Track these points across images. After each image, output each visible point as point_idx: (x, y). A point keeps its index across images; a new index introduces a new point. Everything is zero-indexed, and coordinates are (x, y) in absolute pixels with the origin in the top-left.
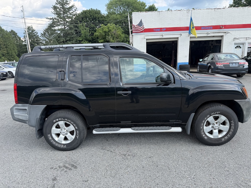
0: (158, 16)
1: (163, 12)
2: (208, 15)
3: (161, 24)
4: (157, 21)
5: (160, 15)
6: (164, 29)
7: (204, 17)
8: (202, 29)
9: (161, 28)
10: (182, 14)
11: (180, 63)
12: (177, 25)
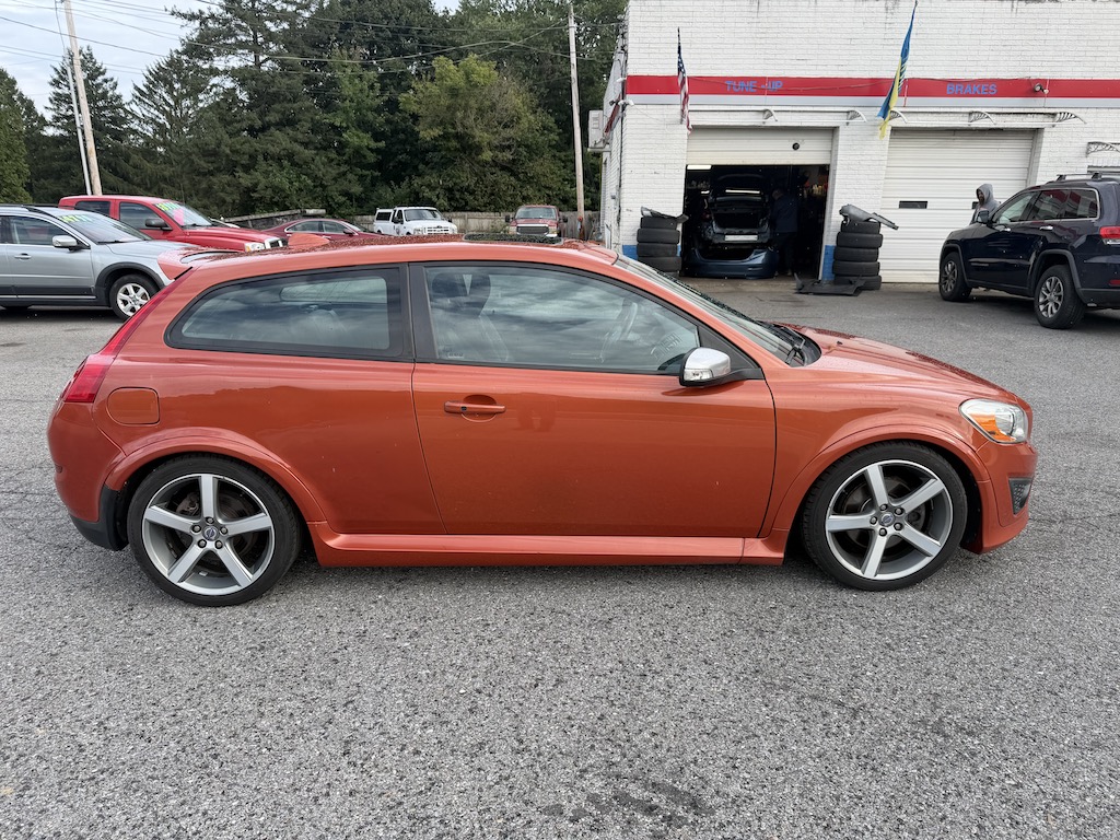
0: (751, 20)
1: (774, 2)
3: (763, 57)
5: (764, 15)
6: (776, 86)
7: (960, 37)
8: (948, 92)
9: (761, 80)
10: (861, 15)
12: (836, 68)
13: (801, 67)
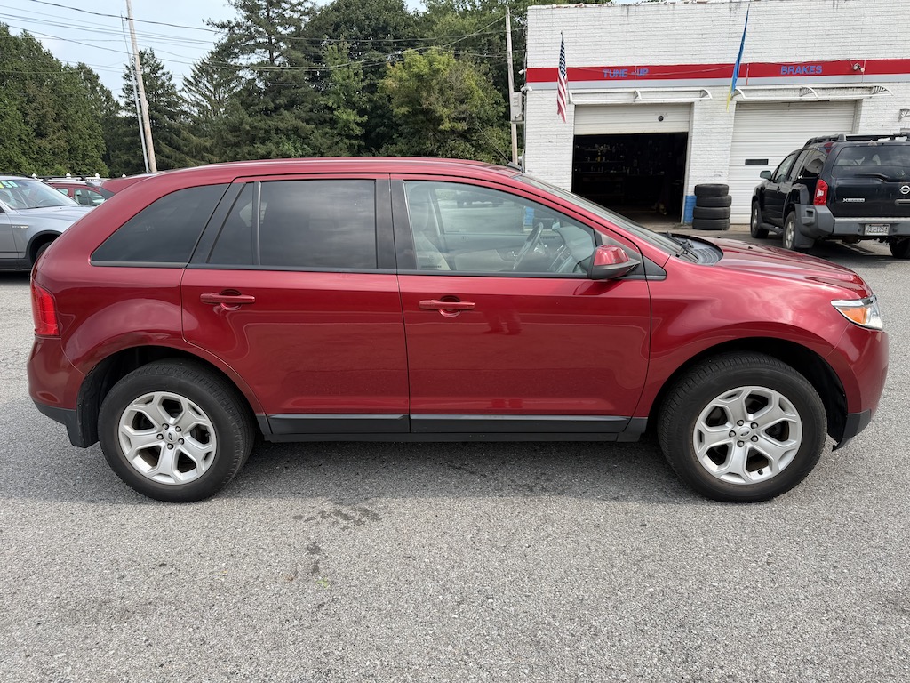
0: (622, 22)
1: (641, 8)
2: (807, 20)
3: (632, 50)
4: (615, 39)
5: (633, 18)
6: (643, 73)
7: (791, 29)
8: (782, 73)
9: (631, 68)
10: (710, 15)
13: (663, 57)
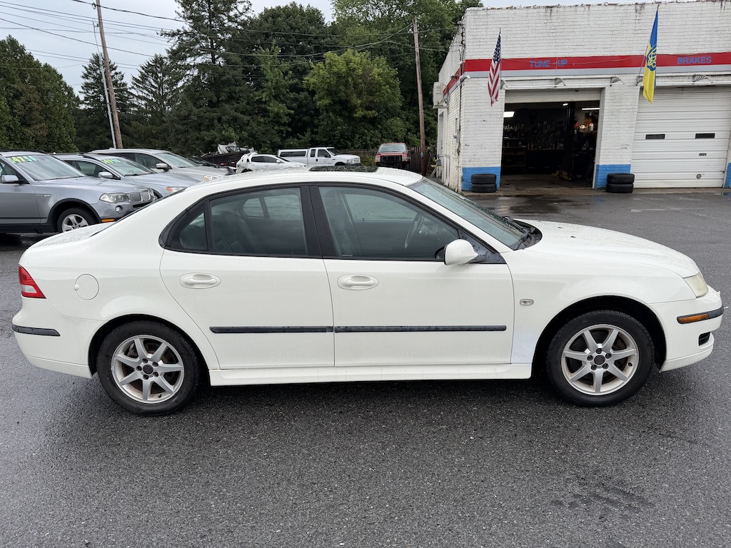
0: (546, 21)
1: (561, 9)
2: (699, 19)
3: (554, 44)
4: (541, 35)
5: (555, 18)
6: (563, 63)
7: (686, 26)
8: (678, 63)
9: (553, 60)
10: (619, 15)
11: (604, 166)
12: (603, 50)
13: (579, 50)
